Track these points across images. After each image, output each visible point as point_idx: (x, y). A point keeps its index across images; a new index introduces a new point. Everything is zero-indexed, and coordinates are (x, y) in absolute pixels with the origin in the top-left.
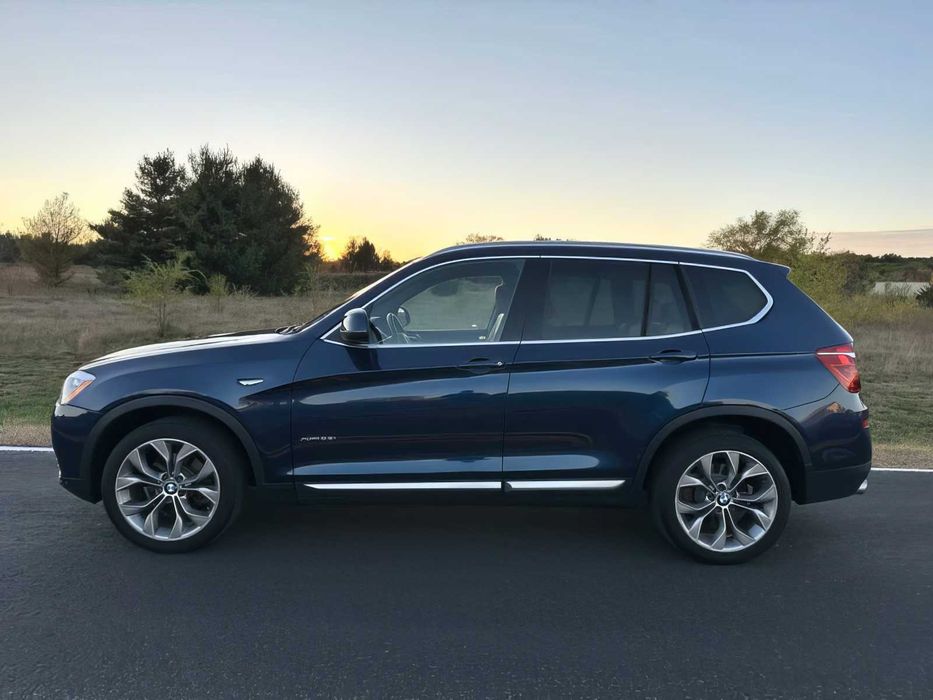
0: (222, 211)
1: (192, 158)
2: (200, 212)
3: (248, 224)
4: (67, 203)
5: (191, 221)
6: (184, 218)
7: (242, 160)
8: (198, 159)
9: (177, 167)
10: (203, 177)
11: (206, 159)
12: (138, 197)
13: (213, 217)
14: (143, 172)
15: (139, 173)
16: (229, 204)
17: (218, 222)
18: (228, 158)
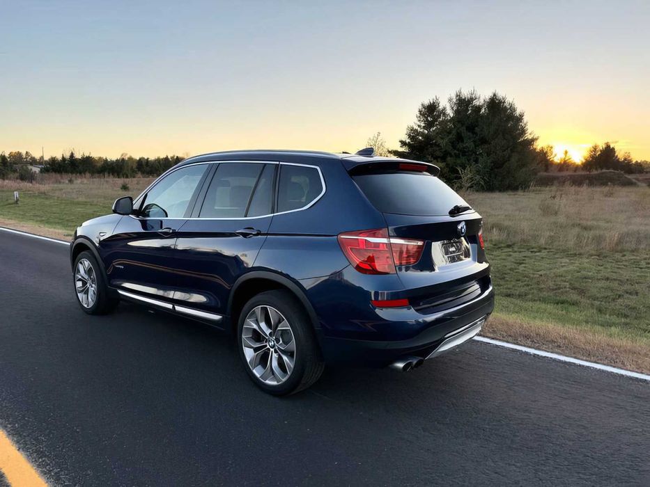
0: (465, 133)
1: (450, 100)
2: (450, 136)
3: (484, 141)
4: (380, 138)
5: (443, 143)
6: (440, 141)
7: (483, 96)
8: (454, 100)
9: (441, 107)
10: (457, 112)
11: (459, 99)
12: (417, 130)
13: (460, 138)
14: (421, 114)
15: (419, 115)
16: (471, 128)
17: (462, 141)
18: (473, 96)
